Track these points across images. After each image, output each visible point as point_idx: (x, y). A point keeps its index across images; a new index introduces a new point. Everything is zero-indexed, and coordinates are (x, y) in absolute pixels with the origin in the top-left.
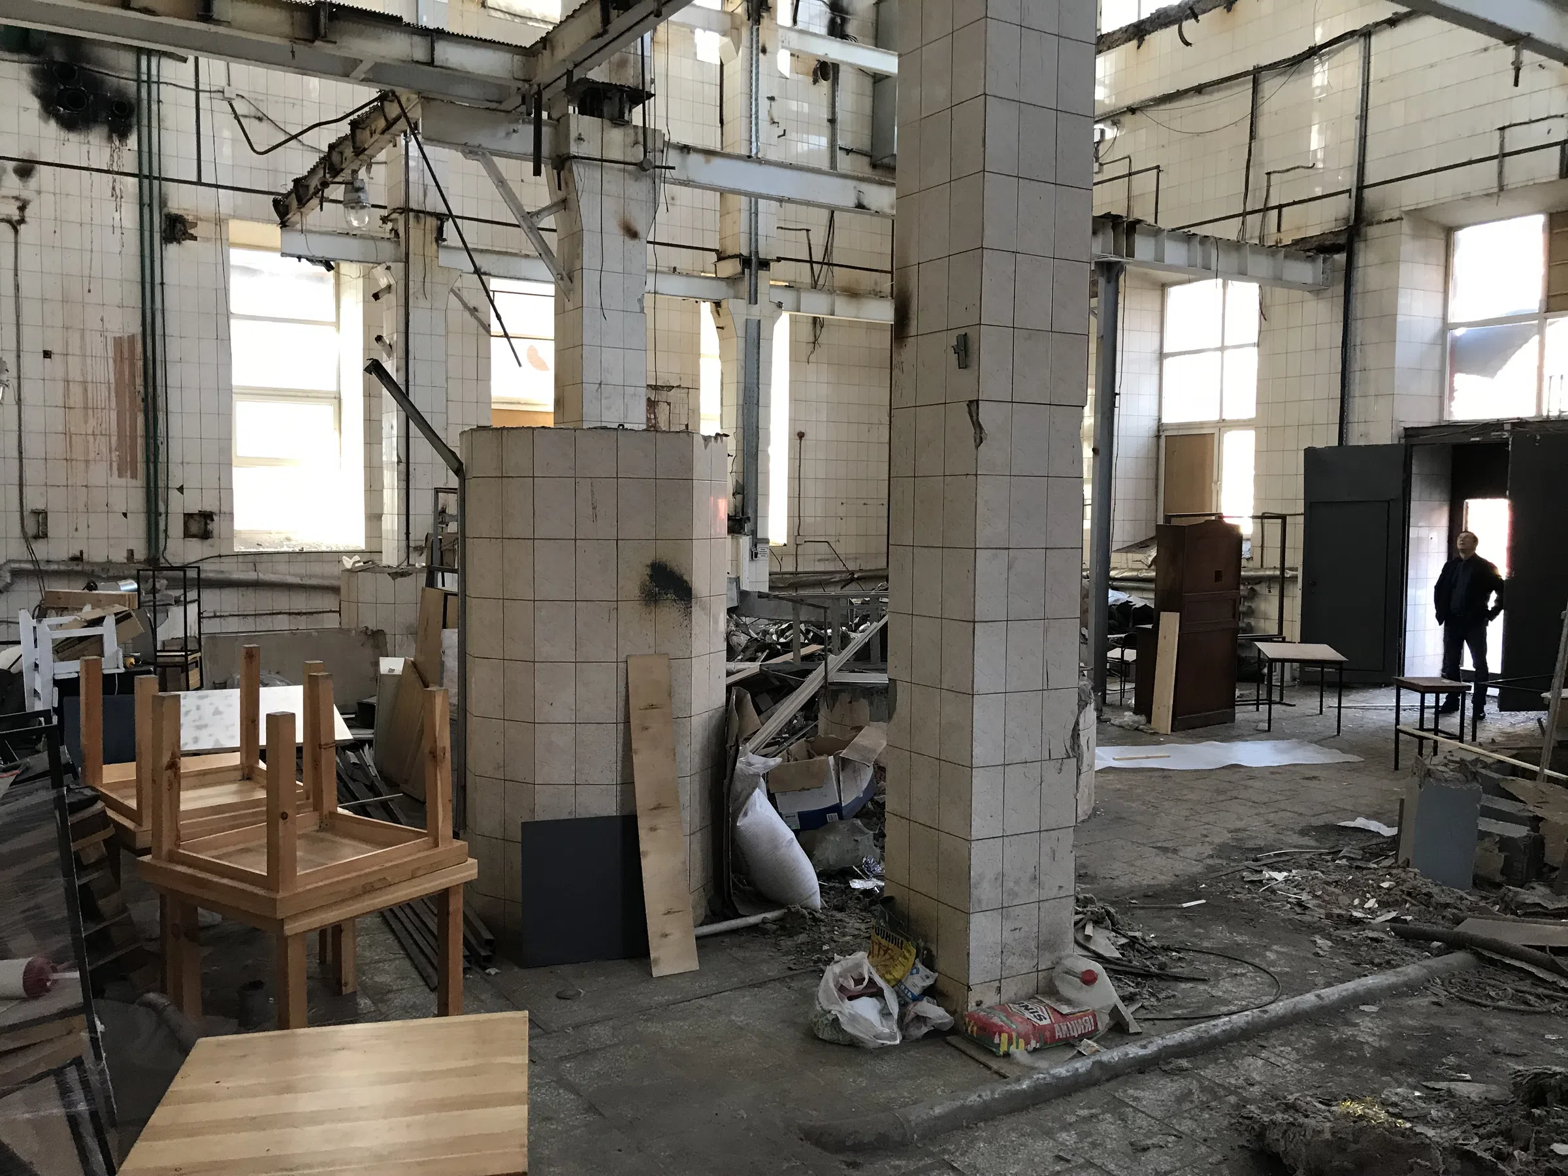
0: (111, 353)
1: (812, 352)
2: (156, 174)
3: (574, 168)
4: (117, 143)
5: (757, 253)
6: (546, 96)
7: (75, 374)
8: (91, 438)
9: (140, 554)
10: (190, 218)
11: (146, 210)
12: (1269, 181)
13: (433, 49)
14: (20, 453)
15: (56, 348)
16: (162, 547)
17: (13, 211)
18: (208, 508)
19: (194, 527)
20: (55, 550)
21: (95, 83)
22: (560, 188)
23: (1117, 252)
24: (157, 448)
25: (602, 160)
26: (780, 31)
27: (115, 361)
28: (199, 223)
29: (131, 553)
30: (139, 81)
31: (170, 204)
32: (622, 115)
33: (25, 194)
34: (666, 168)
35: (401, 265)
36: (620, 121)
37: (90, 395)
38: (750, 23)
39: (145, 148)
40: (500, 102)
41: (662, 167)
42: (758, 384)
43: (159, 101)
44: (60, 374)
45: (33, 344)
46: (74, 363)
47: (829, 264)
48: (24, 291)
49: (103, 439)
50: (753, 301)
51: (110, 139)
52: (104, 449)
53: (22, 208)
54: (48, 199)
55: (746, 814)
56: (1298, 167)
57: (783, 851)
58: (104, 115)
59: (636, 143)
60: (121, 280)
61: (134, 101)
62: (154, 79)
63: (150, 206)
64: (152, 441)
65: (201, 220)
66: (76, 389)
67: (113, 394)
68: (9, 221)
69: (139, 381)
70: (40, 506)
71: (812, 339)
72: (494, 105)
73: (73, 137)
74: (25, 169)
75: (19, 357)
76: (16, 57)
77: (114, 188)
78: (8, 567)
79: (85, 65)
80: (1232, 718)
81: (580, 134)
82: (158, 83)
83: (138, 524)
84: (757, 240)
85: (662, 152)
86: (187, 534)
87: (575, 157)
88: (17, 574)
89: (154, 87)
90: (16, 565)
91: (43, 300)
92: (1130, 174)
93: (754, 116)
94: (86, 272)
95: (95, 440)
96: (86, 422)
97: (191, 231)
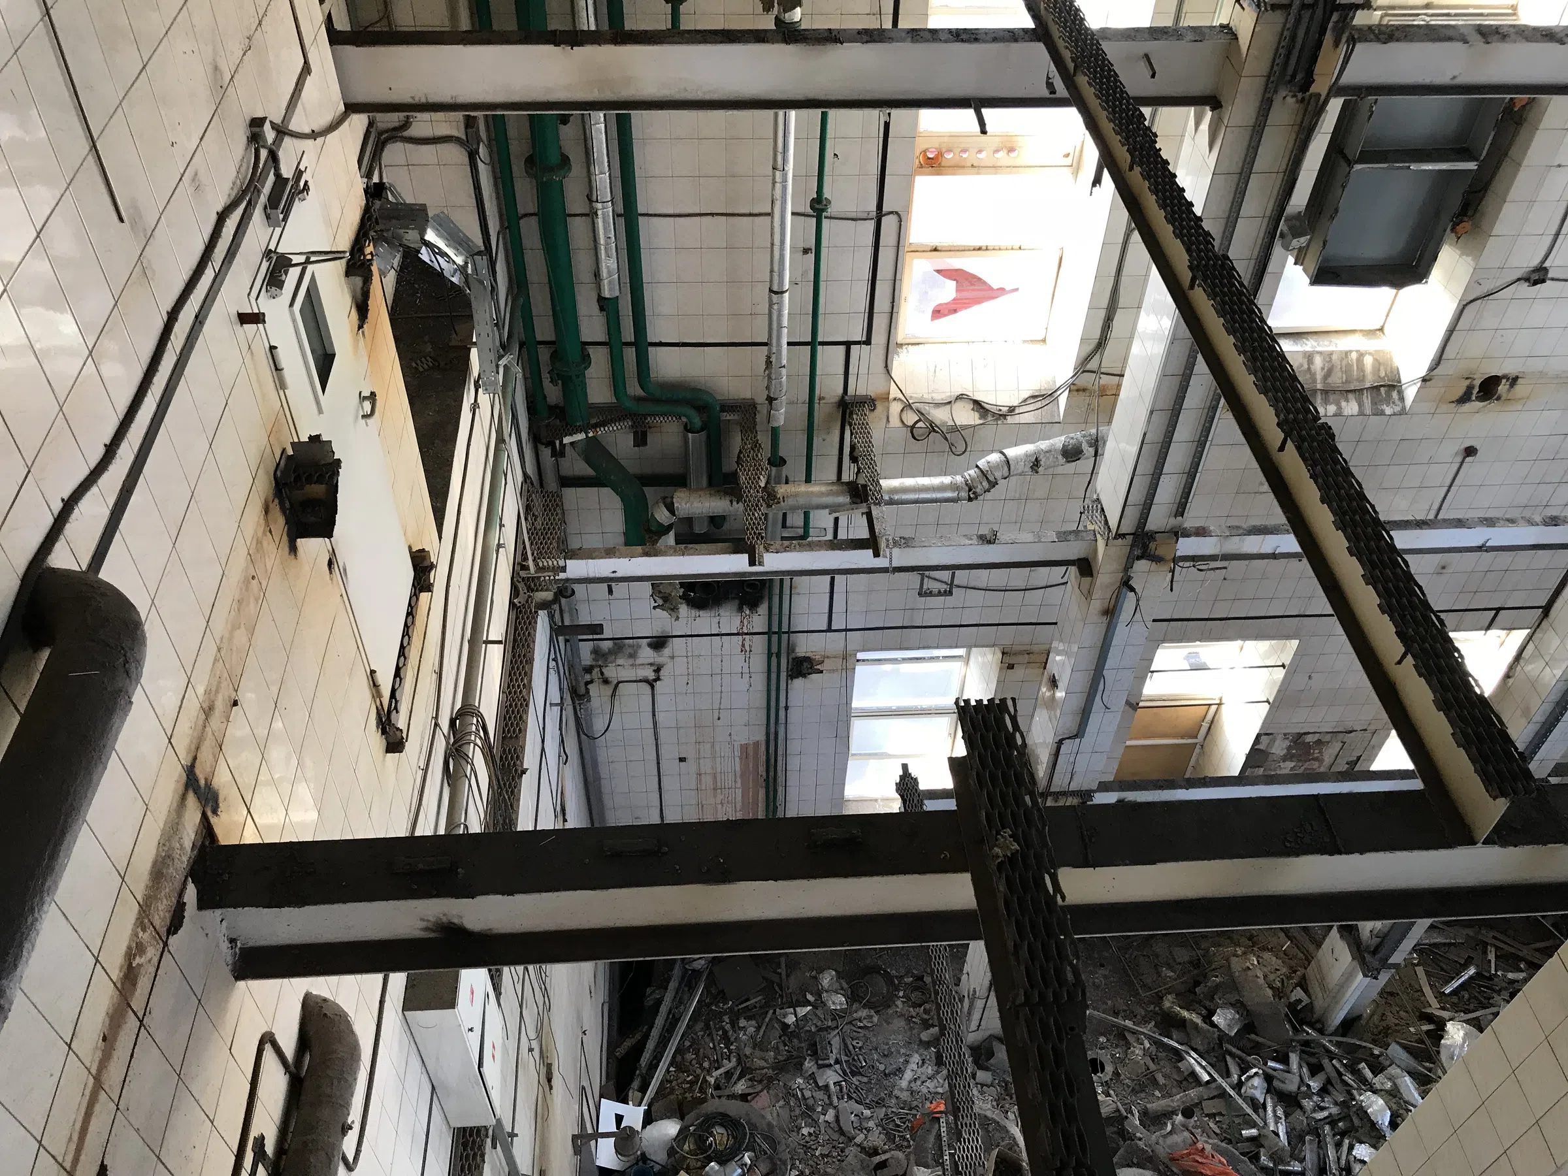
0: (737, 754)
2: (785, 630)
4: (748, 612)
7: (706, 769)
8: (719, 806)
10: (817, 657)
11: (774, 659)
14: (662, 818)
15: (690, 754)
17: (648, 673)
27: (741, 758)
28: (826, 660)
31: (797, 650)
33: (659, 660)
37: (719, 781)
39: (776, 612)
44: (693, 770)
45: (669, 754)
46: (705, 763)
49: (730, 804)
51: (740, 610)
53: (657, 671)
54: (681, 662)
58: (735, 592)
60: (748, 708)
63: (778, 655)
65: (828, 657)
66: (707, 778)
67: (739, 779)
68: (646, 681)
69: (762, 769)
73: (701, 613)
74: (659, 643)
75: (658, 763)
77: (743, 645)
91: (678, 728)
94: (716, 707)
95: (723, 804)
96: (715, 797)
97: (818, 667)
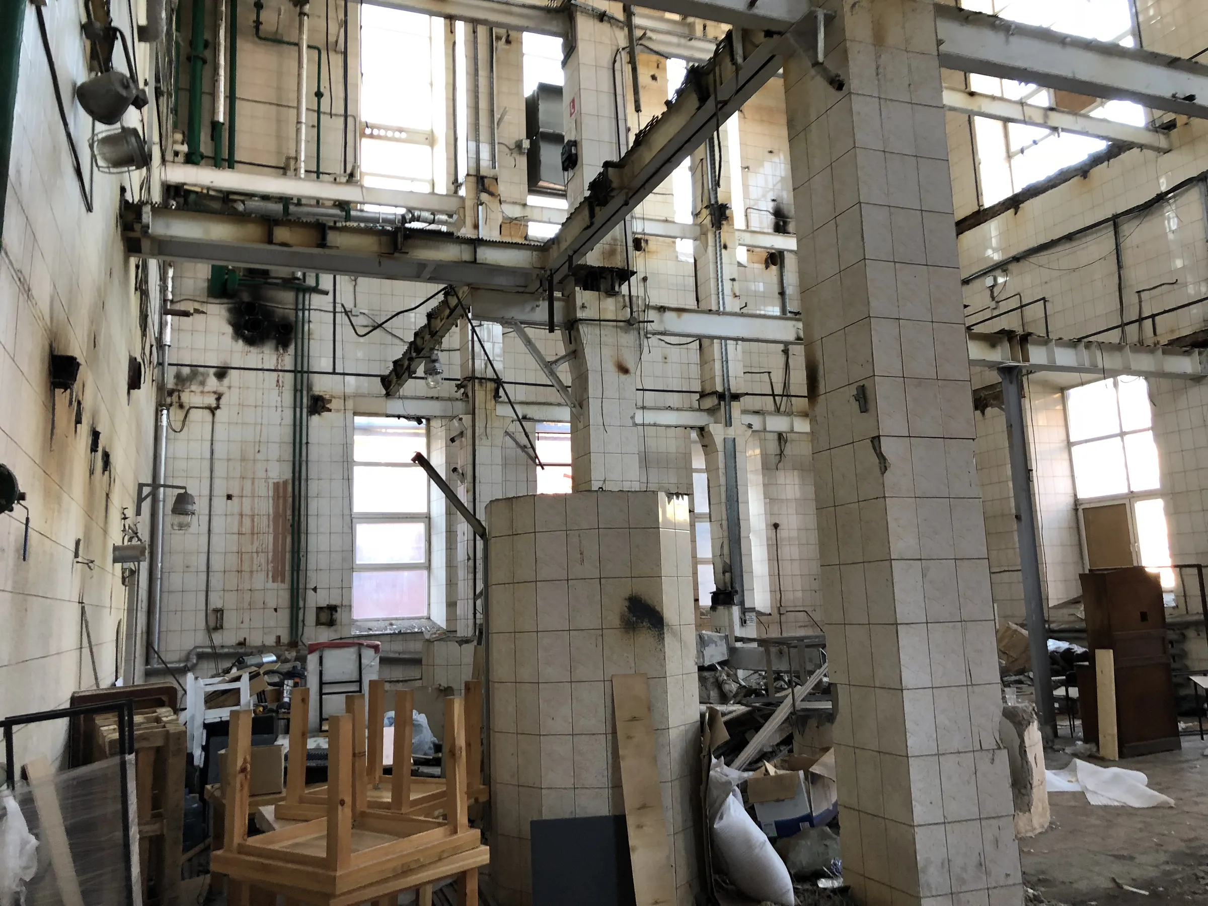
0: (271, 493)
1: (780, 461)
2: (305, 369)
3: (580, 327)
4: (281, 351)
5: (729, 389)
6: (557, 278)
7: (247, 510)
8: (255, 555)
9: (285, 639)
10: (327, 397)
11: (298, 394)
12: (1140, 297)
13: (475, 252)
14: (208, 568)
15: (235, 492)
16: (300, 633)
17: (211, 401)
18: (333, 603)
19: (324, 617)
20: (227, 638)
21: (268, 314)
22: (571, 343)
23: (1014, 359)
24: (299, 559)
25: (600, 320)
26: (737, 233)
27: (273, 499)
28: (333, 400)
29: (279, 638)
30: (296, 310)
31: (314, 389)
32: (613, 288)
33: (221, 389)
34: (647, 322)
35: (470, 417)
36: (612, 293)
37: (256, 524)
38: (714, 229)
39: (299, 353)
40: (526, 287)
41: (644, 322)
42: (737, 486)
43: (309, 321)
44: (236, 510)
45: (220, 489)
46: (247, 502)
47: (788, 396)
48: (216, 456)
49: (263, 555)
50: (728, 424)
51: (277, 349)
52: (263, 561)
53: (218, 399)
54: (235, 391)
55: (721, 818)
56: (1163, 284)
57: (757, 850)
58: (273, 333)
59: (625, 306)
60: (280, 443)
61: (294, 324)
62: (307, 307)
63: (301, 391)
64: (296, 555)
65: (334, 397)
66: (247, 522)
67: (271, 523)
68: (209, 408)
69: (289, 512)
70: (219, 606)
71: (778, 452)
72: (521, 289)
73: (253, 350)
74: (222, 373)
75: (211, 500)
76: (218, 301)
77: (278, 381)
78: (194, 652)
79: (262, 303)
80: (1179, 747)
81: (583, 304)
82: (309, 310)
83: (284, 616)
84: (728, 381)
85: (644, 311)
86: (318, 623)
87: (581, 320)
88: (201, 656)
89: (307, 313)
90: (200, 650)
91: (229, 460)
92: (1022, 307)
93: (720, 294)
94: (257, 440)
95: (258, 556)
96: (252, 543)
97: (328, 406)
